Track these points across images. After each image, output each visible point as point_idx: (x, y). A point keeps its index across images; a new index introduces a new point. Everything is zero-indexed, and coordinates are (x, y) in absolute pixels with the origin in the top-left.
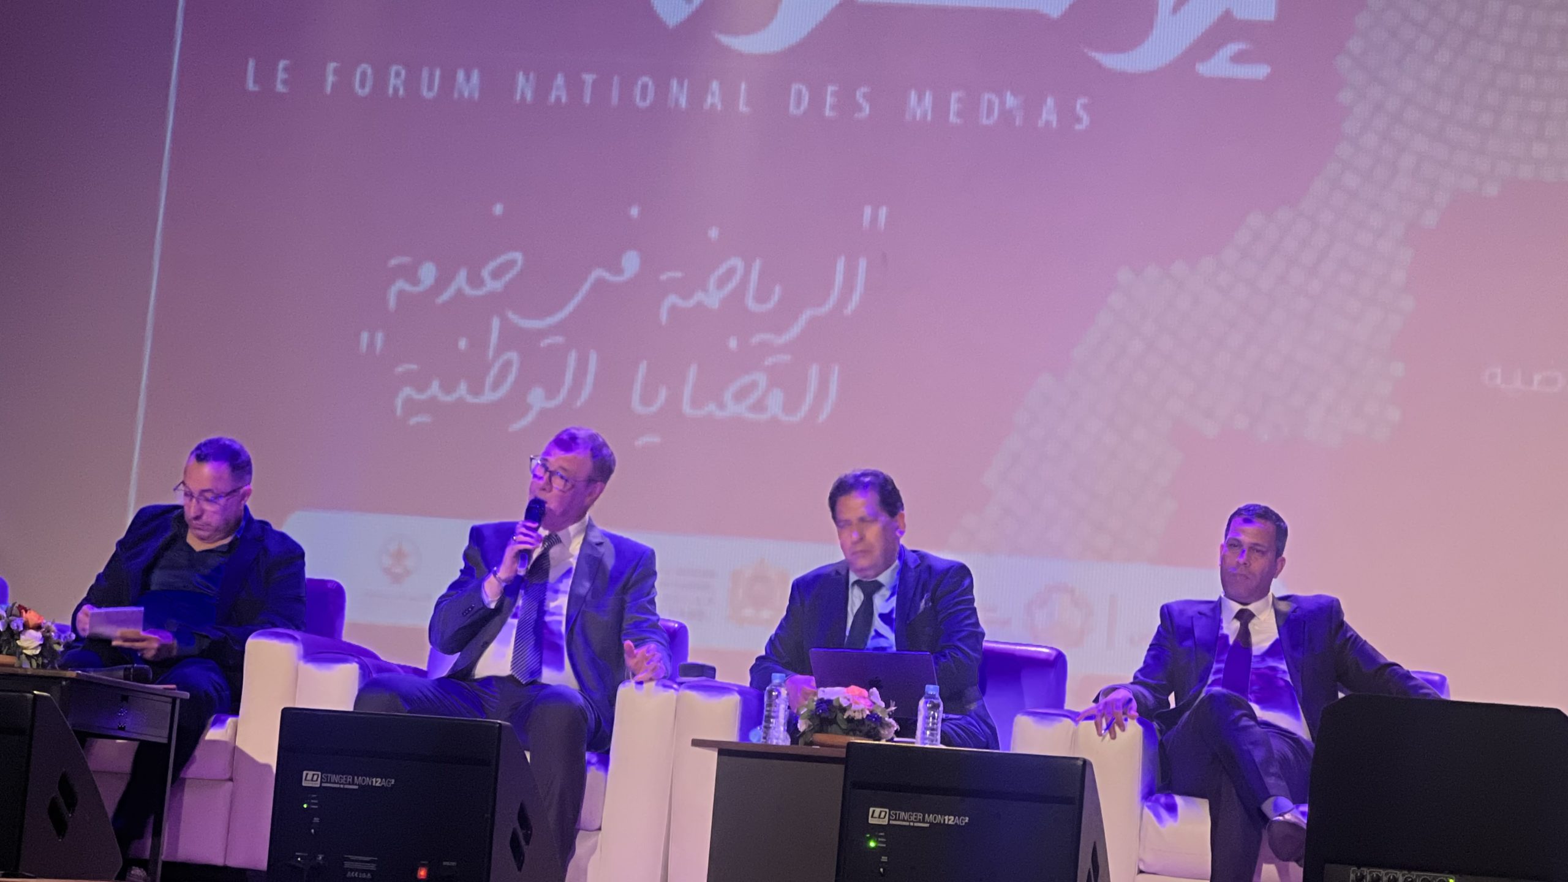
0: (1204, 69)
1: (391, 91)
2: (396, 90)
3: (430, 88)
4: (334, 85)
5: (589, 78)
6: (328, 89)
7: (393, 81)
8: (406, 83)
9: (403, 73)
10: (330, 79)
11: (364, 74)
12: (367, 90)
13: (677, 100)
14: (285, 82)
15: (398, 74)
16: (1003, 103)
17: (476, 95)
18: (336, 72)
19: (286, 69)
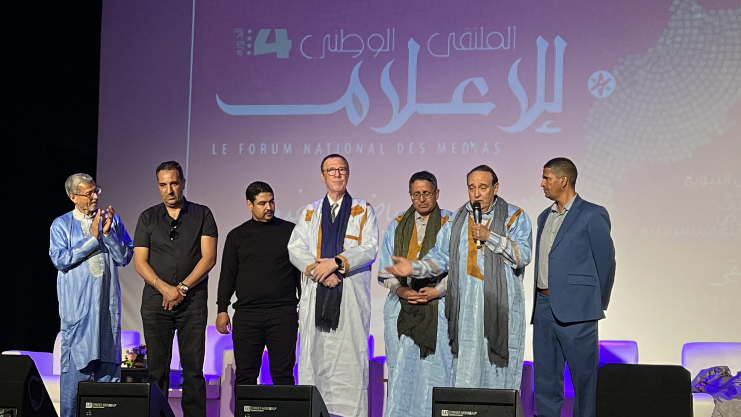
0: (539, 130)
1: (262, 153)
2: (263, 151)
3: (275, 151)
4: (242, 151)
5: (329, 145)
6: (240, 152)
7: (262, 149)
8: (267, 149)
9: (265, 146)
10: (241, 149)
11: (252, 147)
12: (253, 152)
13: (359, 151)
14: (225, 151)
15: (264, 147)
16: (470, 145)
17: (291, 153)
18: (243, 147)
19: (226, 147)
